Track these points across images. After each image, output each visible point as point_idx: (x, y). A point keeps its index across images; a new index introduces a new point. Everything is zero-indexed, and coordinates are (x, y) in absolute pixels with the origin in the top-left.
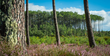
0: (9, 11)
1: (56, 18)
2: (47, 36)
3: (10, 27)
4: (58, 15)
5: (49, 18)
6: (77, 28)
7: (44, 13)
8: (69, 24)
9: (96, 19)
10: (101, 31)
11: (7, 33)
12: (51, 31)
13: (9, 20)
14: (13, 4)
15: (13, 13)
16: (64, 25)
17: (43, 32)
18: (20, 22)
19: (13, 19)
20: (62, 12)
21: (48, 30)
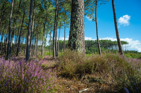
0: (77, 36)
1: (99, 43)
2: (94, 53)
3: (78, 44)
4: (100, 41)
5: (94, 43)
6: (111, 49)
7: (92, 41)
8: (106, 46)
9: (123, 44)
10: (127, 50)
11: (76, 47)
12: (95, 51)
13: (77, 41)
14: (79, 33)
15: (79, 38)
16: (103, 47)
17: (91, 51)
18: (82, 42)
19: (79, 40)
20: (102, 40)
21: (94, 50)
